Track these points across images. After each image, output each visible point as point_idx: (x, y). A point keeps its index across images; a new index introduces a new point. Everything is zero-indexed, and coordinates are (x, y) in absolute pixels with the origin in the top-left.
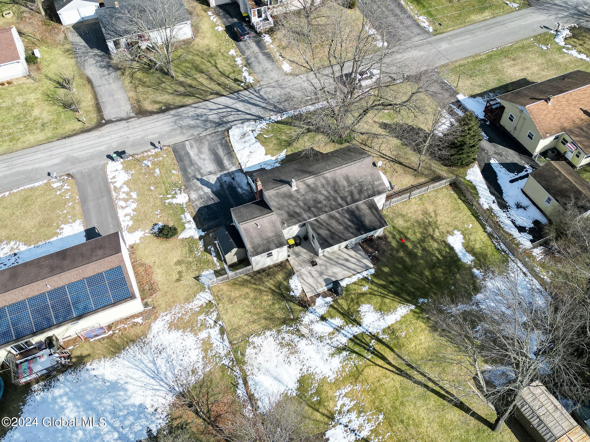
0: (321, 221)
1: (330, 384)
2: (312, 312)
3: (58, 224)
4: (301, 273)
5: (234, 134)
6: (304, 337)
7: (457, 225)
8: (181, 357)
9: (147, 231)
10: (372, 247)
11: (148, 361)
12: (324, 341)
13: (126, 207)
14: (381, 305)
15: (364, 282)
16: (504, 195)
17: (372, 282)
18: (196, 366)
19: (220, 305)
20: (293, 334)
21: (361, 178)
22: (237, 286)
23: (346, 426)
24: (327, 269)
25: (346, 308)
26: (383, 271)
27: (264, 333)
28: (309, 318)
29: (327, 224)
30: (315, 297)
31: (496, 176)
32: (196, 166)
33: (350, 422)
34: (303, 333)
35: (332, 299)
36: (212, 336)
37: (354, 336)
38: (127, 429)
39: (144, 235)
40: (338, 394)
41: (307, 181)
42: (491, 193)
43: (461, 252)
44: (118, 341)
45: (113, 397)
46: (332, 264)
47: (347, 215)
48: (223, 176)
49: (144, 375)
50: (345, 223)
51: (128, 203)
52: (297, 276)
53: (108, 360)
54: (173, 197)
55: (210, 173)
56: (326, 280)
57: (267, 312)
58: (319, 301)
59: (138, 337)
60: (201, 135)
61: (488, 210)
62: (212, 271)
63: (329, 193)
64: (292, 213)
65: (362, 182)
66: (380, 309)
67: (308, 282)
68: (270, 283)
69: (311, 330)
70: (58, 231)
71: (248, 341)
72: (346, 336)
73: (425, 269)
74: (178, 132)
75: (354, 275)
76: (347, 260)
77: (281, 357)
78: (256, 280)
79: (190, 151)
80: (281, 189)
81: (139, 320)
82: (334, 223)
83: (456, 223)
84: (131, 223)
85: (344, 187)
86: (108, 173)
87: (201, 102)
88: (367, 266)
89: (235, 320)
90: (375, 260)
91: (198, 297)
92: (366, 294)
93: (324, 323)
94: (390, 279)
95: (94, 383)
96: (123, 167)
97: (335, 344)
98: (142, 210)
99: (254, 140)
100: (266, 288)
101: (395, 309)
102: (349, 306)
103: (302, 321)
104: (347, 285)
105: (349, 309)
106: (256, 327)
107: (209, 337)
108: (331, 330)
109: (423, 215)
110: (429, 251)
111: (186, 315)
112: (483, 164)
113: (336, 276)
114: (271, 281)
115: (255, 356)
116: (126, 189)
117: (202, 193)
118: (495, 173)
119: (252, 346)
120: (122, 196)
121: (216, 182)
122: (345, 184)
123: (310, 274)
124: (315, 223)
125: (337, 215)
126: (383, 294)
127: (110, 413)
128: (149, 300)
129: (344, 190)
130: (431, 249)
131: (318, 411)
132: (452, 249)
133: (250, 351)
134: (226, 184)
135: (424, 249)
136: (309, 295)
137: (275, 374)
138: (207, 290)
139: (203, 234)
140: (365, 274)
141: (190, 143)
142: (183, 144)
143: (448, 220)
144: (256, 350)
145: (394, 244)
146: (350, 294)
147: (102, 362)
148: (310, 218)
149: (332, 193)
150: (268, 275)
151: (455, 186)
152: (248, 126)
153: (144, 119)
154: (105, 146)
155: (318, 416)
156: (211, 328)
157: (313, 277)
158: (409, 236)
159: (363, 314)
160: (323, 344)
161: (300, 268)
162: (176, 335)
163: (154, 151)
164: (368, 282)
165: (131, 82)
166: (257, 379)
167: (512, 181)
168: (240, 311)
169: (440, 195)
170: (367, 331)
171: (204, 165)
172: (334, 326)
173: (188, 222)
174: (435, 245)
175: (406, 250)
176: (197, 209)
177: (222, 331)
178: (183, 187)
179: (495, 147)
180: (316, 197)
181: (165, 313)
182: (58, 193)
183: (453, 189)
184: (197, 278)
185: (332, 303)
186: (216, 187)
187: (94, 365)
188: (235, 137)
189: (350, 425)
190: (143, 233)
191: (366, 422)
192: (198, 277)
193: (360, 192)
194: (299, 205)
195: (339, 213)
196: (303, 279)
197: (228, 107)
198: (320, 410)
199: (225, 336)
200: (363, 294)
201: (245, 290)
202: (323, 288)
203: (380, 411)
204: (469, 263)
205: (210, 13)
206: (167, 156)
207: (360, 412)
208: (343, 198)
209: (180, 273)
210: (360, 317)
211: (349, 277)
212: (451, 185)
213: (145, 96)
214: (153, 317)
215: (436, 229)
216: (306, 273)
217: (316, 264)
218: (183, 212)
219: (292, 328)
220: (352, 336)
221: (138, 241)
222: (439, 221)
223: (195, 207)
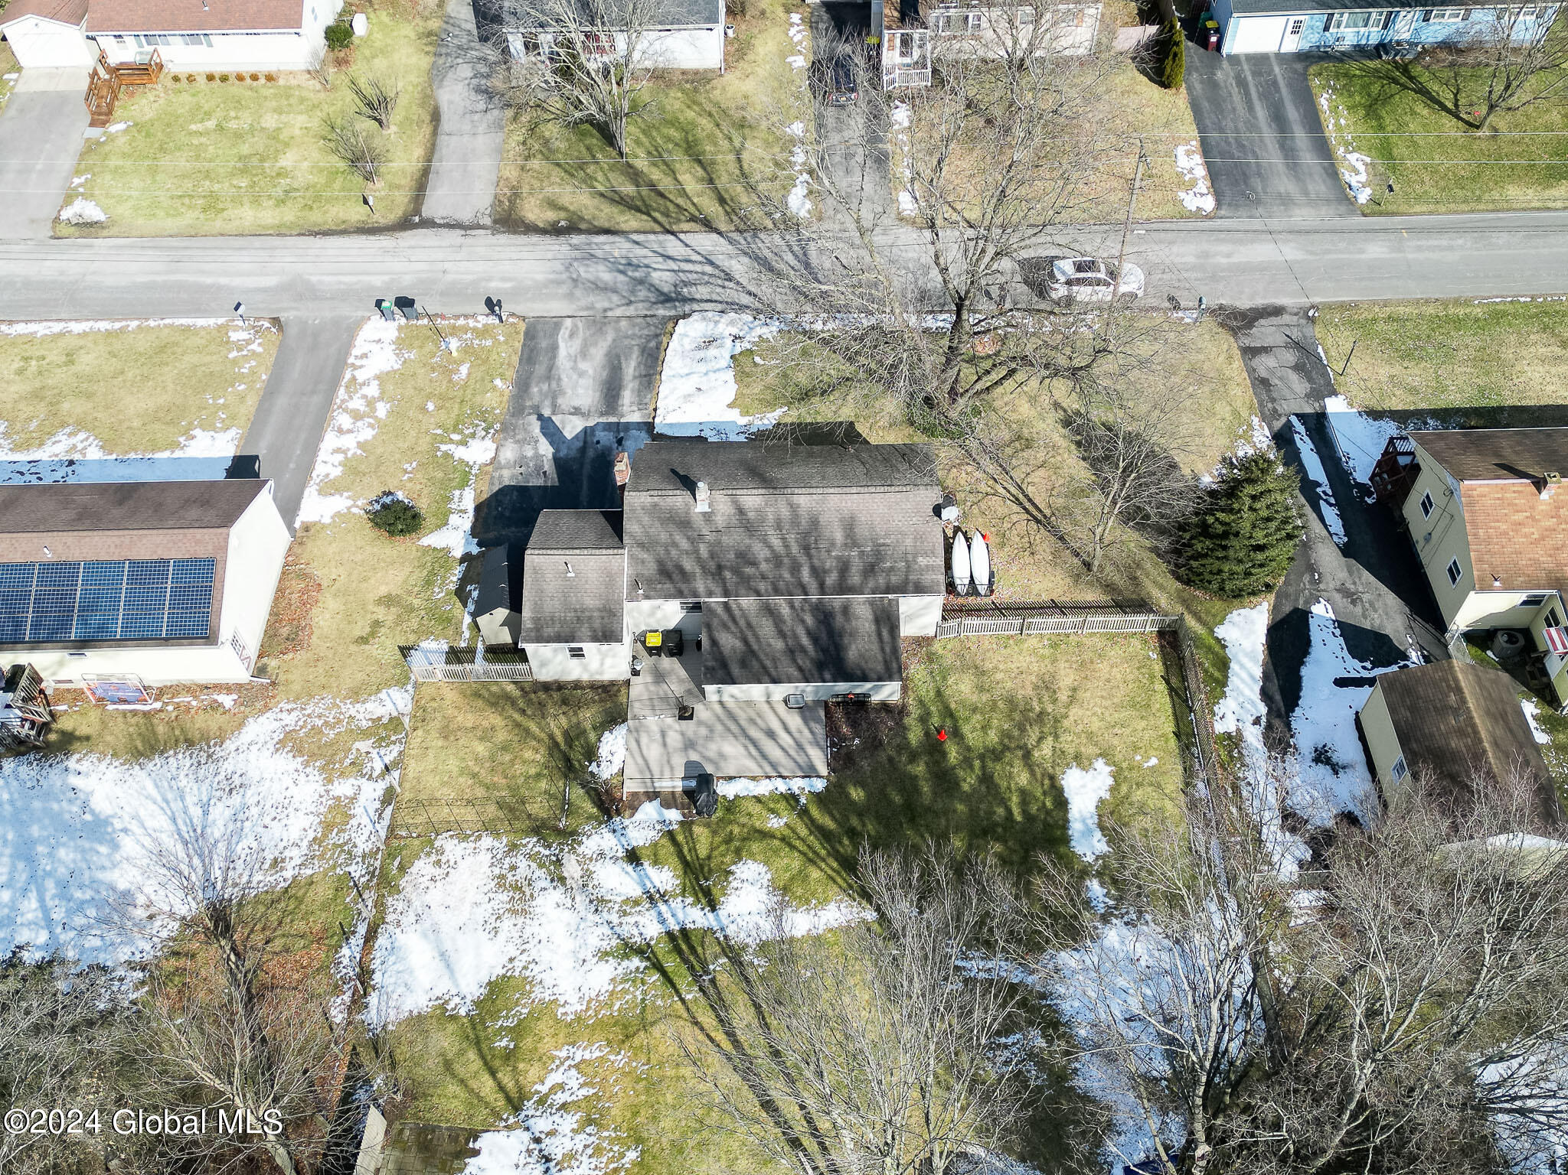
0: (737, 613)
1: (558, 1021)
2: (614, 831)
3: (190, 423)
4: (641, 725)
5: (689, 331)
6: (564, 884)
7: (1113, 747)
8: (267, 820)
9: (359, 503)
10: (854, 725)
11: (196, 800)
12: (605, 914)
13: (350, 431)
14: (792, 879)
15: (782, 806)
16: (1298, 711)
17: (804, 813)
18: (287, 853)
19: (420, 732)
20: (541, 866)
21: (887, 535)
22: (480, 703)
23: (538, 1141)
24: (709, 738)
25: (703, 852)
26: (848, 795)
27: (479, 838)
28: (602, 842)
29: (749, 625)
30: (643, 798)
31: (1306, 653)
32: (554, 385)
33: (551, 1133)
34: (565, 874)
35: (681, 818)
36: (362, 799)
37: (684, 931)
38: (72, 934)
39: (349, 508)
40: (563, 1054)
41: (742, 499)
42: (1265, 694)
43: (1084, 821)
44: (161, 729)
45: (83, 851)
46: (729, 730)
47: (809, 619)
48: (600, 428)
49: (173, 828)
50: (795, 637)
51: (359, 424)
52: (629, 730)
53: (117, 763)
54: (464, 443)
55: (577, 411)
56: (689, 765)
57: (514, 790)
58: (649, 811)
59: (206, 738)
60: (609, 314)
61: (1228, 736)
62: (446, 647)
63: (787, 546)
64: (670, 566)
65: (883, 545)
66: (785, 889)
67: (645, 752)
68: (558, 724)
69: (588, 874)
70: (182, 439)
71: (431, 843)
72: (663, 922)
73: (957, 830)
74: (563, 290)
75: (769, 777)
76: (771, 734)
77: (485, 911)
78: (530, 702)
79: (562, 344)
80: (669, 499)
81: (227, 700)
82: (766, 629)
83: (1116, 741)
84: (336, 472)
85: (833, 544)
86: (359, 341)
87: (655, 233)
88: (812, 767)
89: (432, 781)
90: (842, 760)
91: (383, 695)
92: (773, 836)
93: (630, 868)
94: (855, 822)
95: (64, 804)
96: (398, 338)
97: (626, 930)
98: (379, 451)
99: (725, 361)
100: (542, 730)
101: (824, 902)
102: (712, 850)
103: (580, 843)
104: (737, 797)
105: (709, 857)
106: (468, 814)
107: (353, 799)
108: (636, 892)
109: (1036, 687)
110: (997, 786)
111: (333, 728)
112: (1287, 609)
113: (722, 764)
114: (563, 721)
115: (428, 884)
116: (373, 390)
117: (530, 453)
118: (1308, 643)
119: (434, 857)
120: (357, 404)
121: (576, 437)
122: (839, 536)
123: (663, 734)
124: (720, 610)
125: (785, 611)
126: (815, 852)
127: (58, 883)
128: (272, 663)
129: (829, 551)
130: (1004, 784)
131: (493, 1073)
132: (1062, 803)
133: (422, 867)
134: (596, 450)
135: (986, 779)
136: (630, 787)
137: (448, 945)
138: (409, 687)
139: (475, 550)
140: (797, 785)
141: (575, 326)
142: (556, 323)
143: (1096, 725)
144: (437, 871)
145: (915, 736)
146: (730, 822)
147: (104, 764)
148: (710, 594)
149: (795, 549)
150: (565, 702)
151: (1171, 639)
152: (732, 323)
153: (504, 239)
154: (386, 278)
155: (486, 1085)
156: (370, 778)
157: (665, 745)
158: (966, 729)
159: (734, 884)
160: (596, 918)
161: (647, 712)
162: (286, 763)
163: (485, 320)
164: (793, 809)
165: (524, 143)
166: (401, 938)
167: (1341, 683)
168: (453, 764)
169: (1115, 653)
170: (722, 929)
171: (574, 388)
172: (649, 885)
173: (461, 511)
174: (1023, 779)
175: (937, 762)
176: (496, 488)
177: (389, 797)
178: (497, 426)
179: (1350, 573)
180: (749, 547)
181: (289, 707)
182: (233, 355)
183: (1162, 647)
184: (405, 651)
185: (675, 827)
186: (569, 448)
187: (84, 767)
188: (686, 341)
189: (547, 1141)
190: (350, 503)
191: (590, 1151)
192: (410, 649)
193: (870, 570)
194: (696, 551)
195: (792, 607)
196: (638, 742)
197: (711, 263)
198: (500, 1075)
199: (389, 810)
200: (765, 835)
201: (495, 719)
202: (673, 783)
203: (639, 1141)
204: (1090, 858)
205: (795, 18)
206: (506, 342)
207: (590, 1121)
208: (817, 573)
209: (377, 624)
210: (724, 888)
211: (753, 778)
212: (1161, 634)
213: (537, 184)
214: (259, 705)
215: (1050, 739)
216: (655, 729)
217: (691, 717)
218: (463, 484)
219: (547, 852)
220: (677, 928)
221: (327, 520)
222: (1071, 718)
223: (496, 482)
